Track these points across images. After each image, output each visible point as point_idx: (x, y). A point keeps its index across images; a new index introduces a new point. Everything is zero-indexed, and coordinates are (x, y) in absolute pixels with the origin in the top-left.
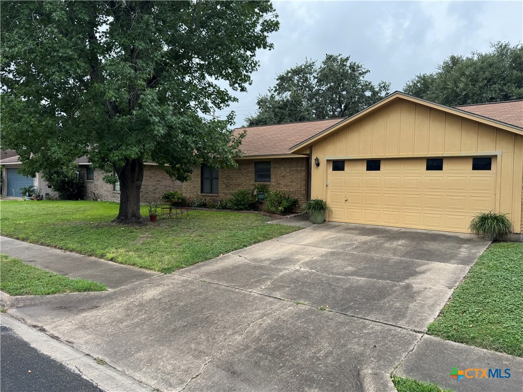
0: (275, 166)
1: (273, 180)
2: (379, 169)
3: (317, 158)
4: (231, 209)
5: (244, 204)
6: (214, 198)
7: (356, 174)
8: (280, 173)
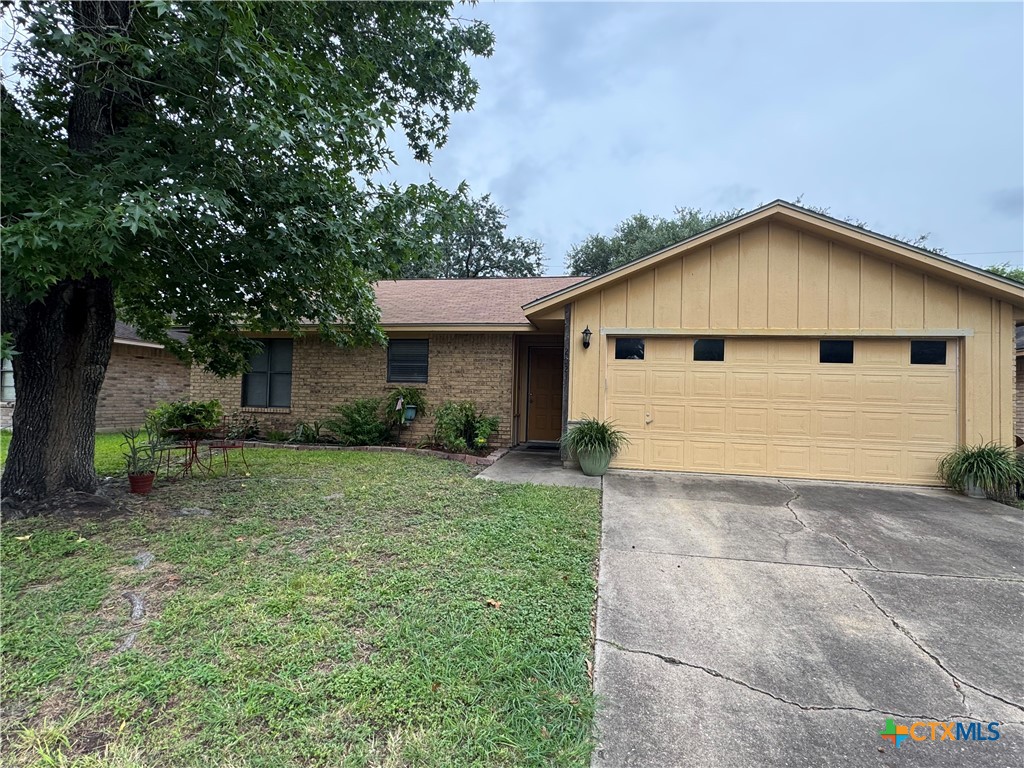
1: (434, 378)
2: (721, 358)
3: (587, 330)
5: (369, 432)
6: (277, 416)
7: (673, 366)
8: (451, 364)
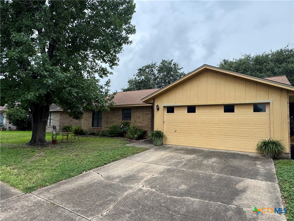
0: (134, 111)
2: (195, 112)
3: (157, 105)
4: (107, 136)
5: (115, 134)
6: (99, 129)
7: (181, 115)
8: (136, 115)
